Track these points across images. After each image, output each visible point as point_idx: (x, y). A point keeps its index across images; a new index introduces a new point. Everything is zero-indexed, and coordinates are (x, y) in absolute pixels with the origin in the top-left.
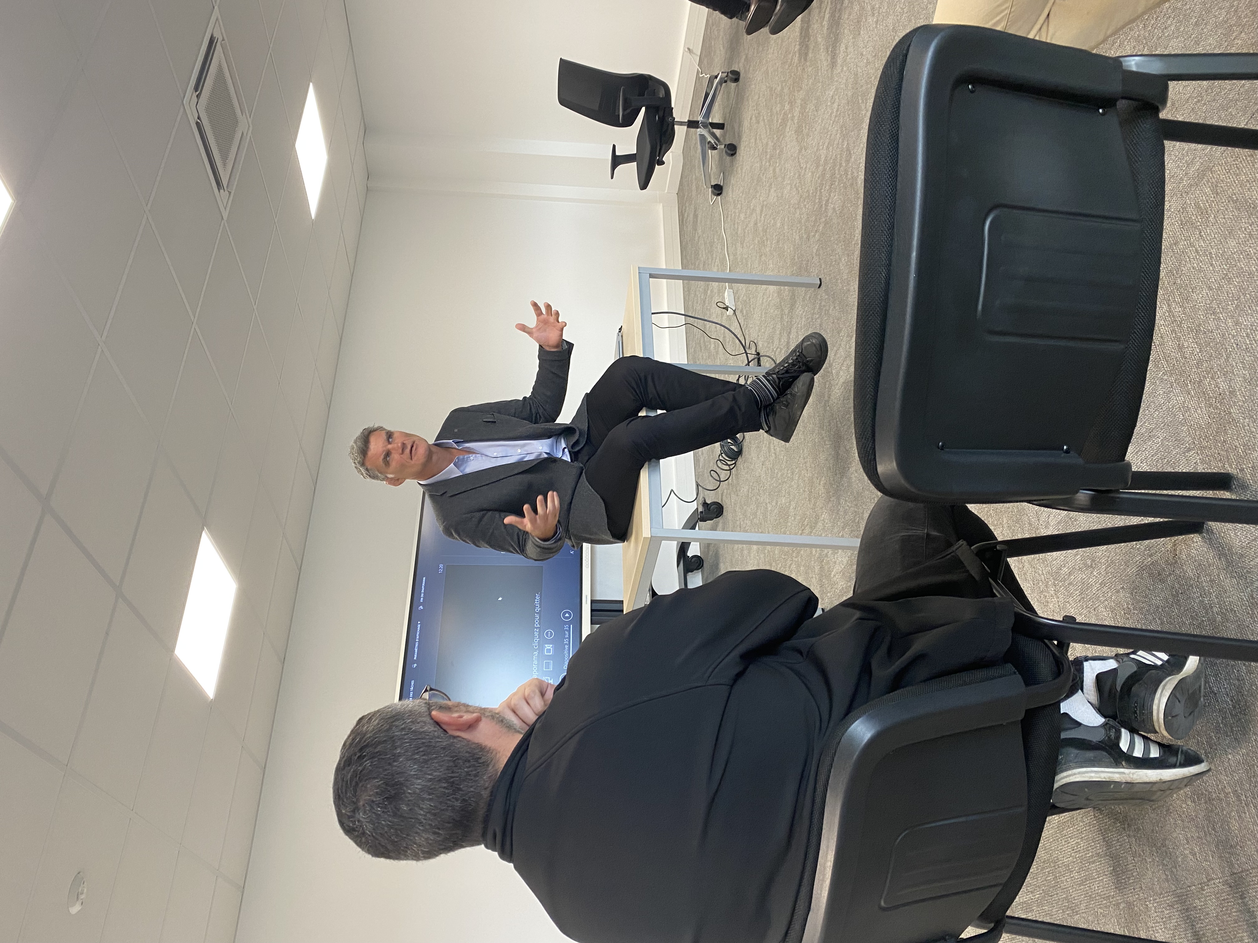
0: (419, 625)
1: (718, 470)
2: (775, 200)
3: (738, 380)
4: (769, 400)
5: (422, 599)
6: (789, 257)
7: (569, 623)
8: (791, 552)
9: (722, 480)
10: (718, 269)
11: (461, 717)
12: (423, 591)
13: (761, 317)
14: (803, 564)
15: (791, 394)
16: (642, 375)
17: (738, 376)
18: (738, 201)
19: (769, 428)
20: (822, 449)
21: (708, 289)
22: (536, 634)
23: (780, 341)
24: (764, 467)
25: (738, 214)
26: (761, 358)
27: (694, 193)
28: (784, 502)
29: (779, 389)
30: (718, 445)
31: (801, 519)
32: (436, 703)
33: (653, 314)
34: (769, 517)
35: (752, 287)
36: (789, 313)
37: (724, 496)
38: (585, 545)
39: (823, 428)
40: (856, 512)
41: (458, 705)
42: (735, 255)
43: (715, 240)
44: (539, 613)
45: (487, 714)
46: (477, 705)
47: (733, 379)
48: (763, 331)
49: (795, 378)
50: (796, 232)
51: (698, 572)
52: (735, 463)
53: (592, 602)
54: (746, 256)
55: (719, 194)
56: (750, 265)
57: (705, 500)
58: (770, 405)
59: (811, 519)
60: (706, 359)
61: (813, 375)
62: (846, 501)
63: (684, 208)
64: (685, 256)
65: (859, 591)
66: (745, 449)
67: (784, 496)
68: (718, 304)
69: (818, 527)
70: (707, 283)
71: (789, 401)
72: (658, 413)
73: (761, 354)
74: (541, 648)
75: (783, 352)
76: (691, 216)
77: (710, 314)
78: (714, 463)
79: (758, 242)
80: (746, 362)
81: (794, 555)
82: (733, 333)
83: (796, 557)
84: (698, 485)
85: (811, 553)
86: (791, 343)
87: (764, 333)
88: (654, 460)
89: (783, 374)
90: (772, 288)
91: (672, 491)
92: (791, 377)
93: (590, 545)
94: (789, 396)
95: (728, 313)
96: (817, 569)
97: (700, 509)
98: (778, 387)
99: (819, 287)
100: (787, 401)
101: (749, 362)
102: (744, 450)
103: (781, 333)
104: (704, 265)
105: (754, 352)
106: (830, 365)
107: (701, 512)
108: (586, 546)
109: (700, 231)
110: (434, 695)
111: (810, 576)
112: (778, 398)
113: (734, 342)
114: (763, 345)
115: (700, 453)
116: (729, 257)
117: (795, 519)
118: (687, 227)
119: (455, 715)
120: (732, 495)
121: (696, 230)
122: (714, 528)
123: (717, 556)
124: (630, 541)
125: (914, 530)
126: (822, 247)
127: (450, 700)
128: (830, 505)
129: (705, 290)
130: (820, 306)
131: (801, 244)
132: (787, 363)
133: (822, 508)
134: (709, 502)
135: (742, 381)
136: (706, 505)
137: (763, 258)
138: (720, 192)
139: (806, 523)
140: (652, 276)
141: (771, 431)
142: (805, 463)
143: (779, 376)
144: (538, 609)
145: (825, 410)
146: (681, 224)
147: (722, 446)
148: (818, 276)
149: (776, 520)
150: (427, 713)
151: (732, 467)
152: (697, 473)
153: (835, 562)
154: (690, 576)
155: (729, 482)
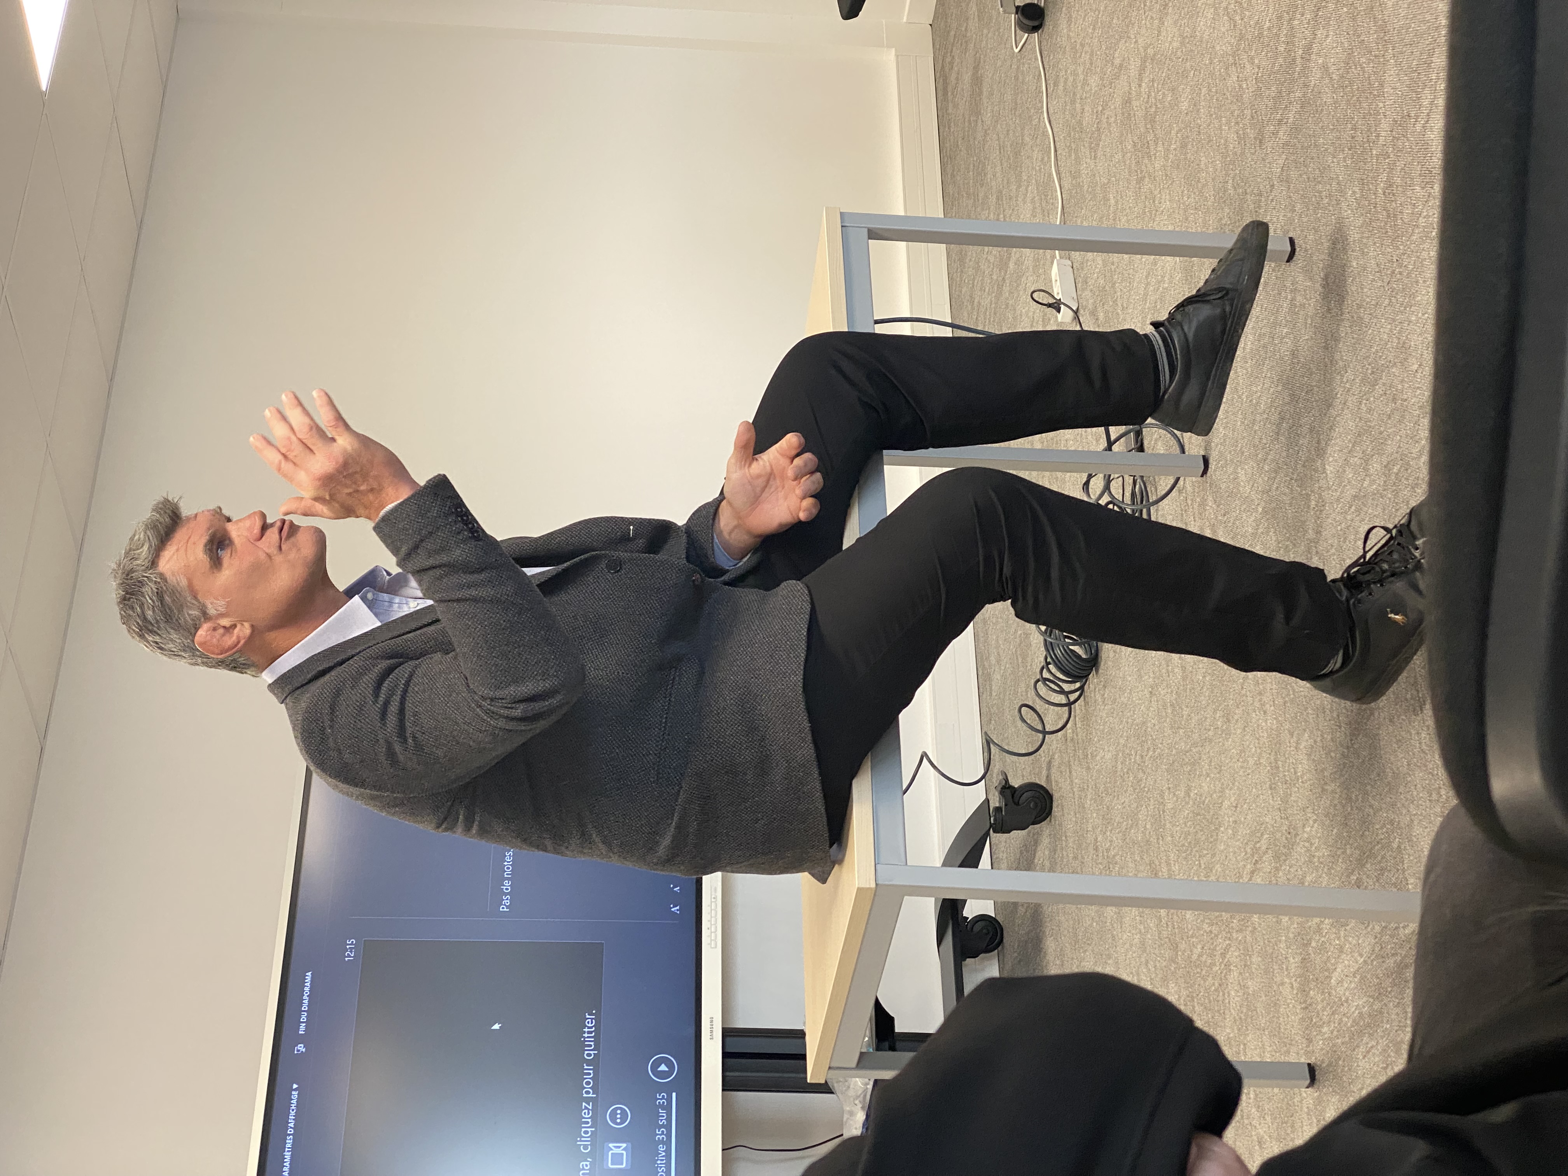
0: (296, 1093)
1: (1039, 705)
2: (1176, 44)
5: (303, 1026)
6: (1210, 185)
7: (668, 1089)
9: (1047, 730)
10: (1034, 208)
12: (305, 1007)
14: (1257, 948)
18: (1082, 45)
21: (1008, 264)
22: (586, 1115)
24: (1154, 698)
25: (1081, 77)
27: (973, 24)
28: (1206, 788)
33: (877, 322)
34: (1168, 825)
35: (1119, 259)
37: (1054, 770)
42: (1076, 175)
43: (1027, 139)
44: (594, 1062)
50: (1228, 123)
51: (989, 959)
52: (1082, 688)
53: (728, 1033)
54: (1104, 180)
55: (1035, 29)
56: (1112, 202)
57: (1007, 781)
59: (1278, 835)
63: (948, 60)
64: (953, 176)
66: (1106, 654)
67: (1208, 775)
68: (1035, 295)
69: (1295, 855)
70: (1007, 250)
74: (597, 1152)
76: (967, 77)
77: (1015, 318)
78: (1028, 686)
79: (1135, 145)
83: (1240, 931)
84: (988, 742)
90: (1169, 261)
91: (924, 755)
95: (1060, 316)
96: (1294, 962)
97: (995, 802)
99: (1289, 260)
101: (1111, 442)
102: (1103, 656)
104: (998, 199)
107: (998, 809)
108: (712, 883)
109: (987, 117)
111: (1278, 979)
115: (992, 660)
116: (1060, 180)
117: (1235, 832)
118: (956, 106)
120: (1074, 767)
121: (978, 113)
122: (1029, 849)
123: (1036, 916)
126: (1295, 161)
128: (1325, 801)
129: (1001, 259)
131: (1243, 153)
133: (1304, 809)
134: (1016, 783)
136: (1008, 792)
137: (1147, 185)
138: (1036, 23)
139: (1263, 845)
140: (873, 234)
144: (589, 1053)
146: (940, 98)
147: (1049, 647)
149: (1187, 834)
151: (1073, 697)
152: (985, 710)
153: (1341, 950)
154: (969, 963)
155: (1065, 736)
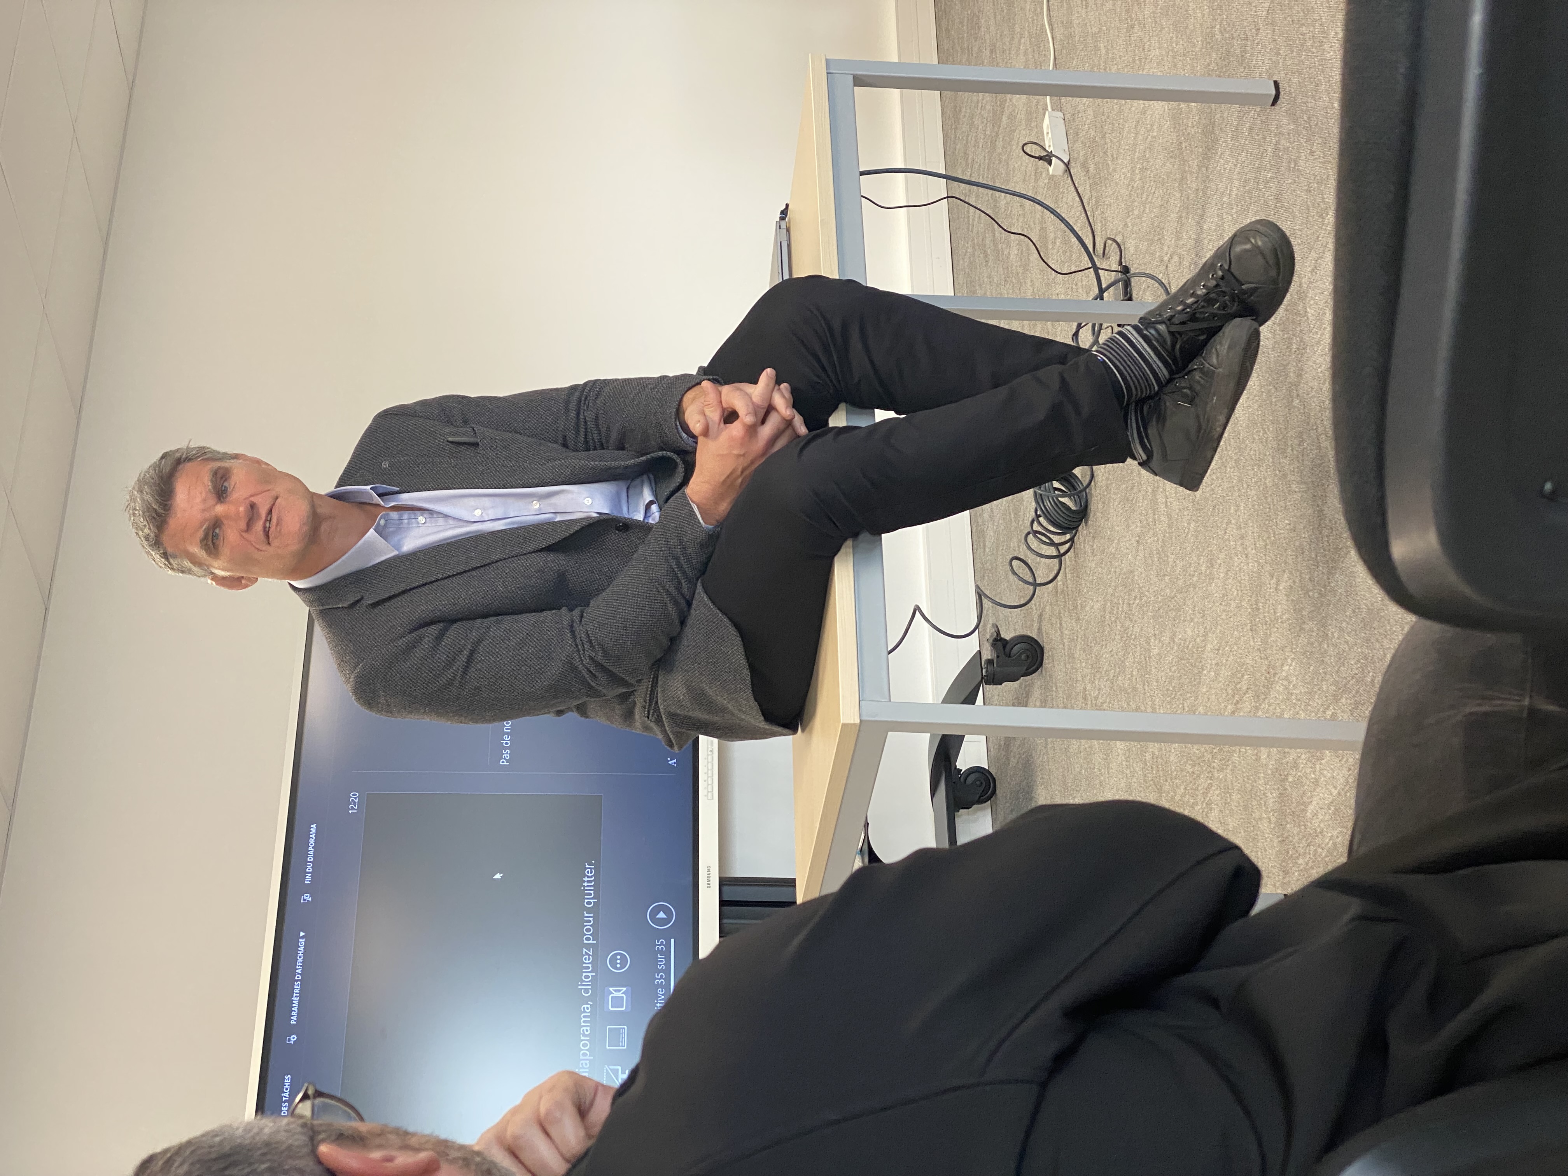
0: (302, 941)
1: (1031, 559)
3: (1076, 334)
4: (1150, 385)
5: (308, 877)
6: (1199, 32)
7: (666, 935)
8: (1208, 756)
9: (1038, 581)
10: (1027, 60)
11: (390, 1159)
12: (310, 858)
13: (1132, 180)
14: (1237, 786)
15: (1202, 370)
16: (837, 325)
17: (1075, 324)
19: (1150, 454)
20: (1282, 503)
21: (1002, 112)
22: (587, 961)
23: (1178, 238)
24: (1141, 548)
26: (1132, 279)
28: (1189, 633)
29: (1174, 360)
30: (1029, 494)
31: (1233, 675)
32: (330, 1125)
33: (863, 173)
34: (1154, 671)
35: (1111, 106)
36: (1199, 167)
37: (1044, 623)
38: (704, 741)
39: (1284, 451)
40: (1366, 657)
41: (382, 1133)
42: (1067, 26)
44: (594, 910)
45: (454, 1154)
46: (427, 1131)
47: (1062, 334)
48: (1136, 212)
49: (1213, 332)
51: (984, 809)
52: (1072, 540)
53: (724, 882)
54: (1095, 30)
56: (1103, 51)
57: (998, 633)
58: (1150, 397)
59: (1258, 676)
60: (998, 285)
61: (1255, 324)
62: (1341, 629)
64: (947, 30)
65: (1363, 850)
66: (1096, 506)
67: (1192, 620)
68: (1028, 149)
69: (1273, 694)
70: (1000, 96)
71: (1198, 388)
72: (878, 420)
73: (1132, 271)
74: (598, 997)
75: (1186, 263)
77: (1008, 174)
78: (1020, 541)
80: (1096, 290)
81: (1216, 763)
82: (1063, 220)
83: (1221, 770)
84: (980, 595)
85: (1258, 759)
86: (1206, 241)
87: (1140, 217)
88: (865, 536)
89: (1183, 323)
90: (1159, 107)
91: (917, 609)
92: (1202, 331)
93: (715, 741)
94: (1197, 376)
95: (1051, 169)
96: (1272, 797)
97: (987, 654)
98: (1171, 353)
99: (1273, 105)
100: (1191, 388)
101: (1102, 291)
102: (1093, 507)
103: (1180, 217)
104: (991, 52)
105: (1115, 266)
106: (1302, 296)
107: (990, 662)
108: (708, 745)
110: (325, 1108)
111: (1256, 815)
112: (1170, 381)
113: (1066, 242)
114: (1137, 247)
115: (986, 516)
116: (1052, 30)
117: (1217, 675)
119: (377, 1155)
120: (1064, 620)
122: (1021, 701)
123: (1028, 767)
124: (811, 733)
125: (1499, 698)
127: (362, 1119)
128: (1303, 640)
129: (995, 114)
130: (1276, 149)
132: (1192, 295)
133: (1282, 649)
134: (1007, 635)
135: (1086, 340)
136: (999, 644)
137: (1137, 32)
139: (1244, 686)
140: (859, 81)
141: (1154, 464)
142: (1242, 537)
143: (1174, 328)
144: (590, 901)
145: (1289, 406)
147: (1039, 499)
148: (1271, 76)
149: (1172, 678)
150: (305, 1150)
151: (1063, 549)
152: (978, 565)
153: (1316, 783)
154: (963, 818)
155: (1056, 588)
